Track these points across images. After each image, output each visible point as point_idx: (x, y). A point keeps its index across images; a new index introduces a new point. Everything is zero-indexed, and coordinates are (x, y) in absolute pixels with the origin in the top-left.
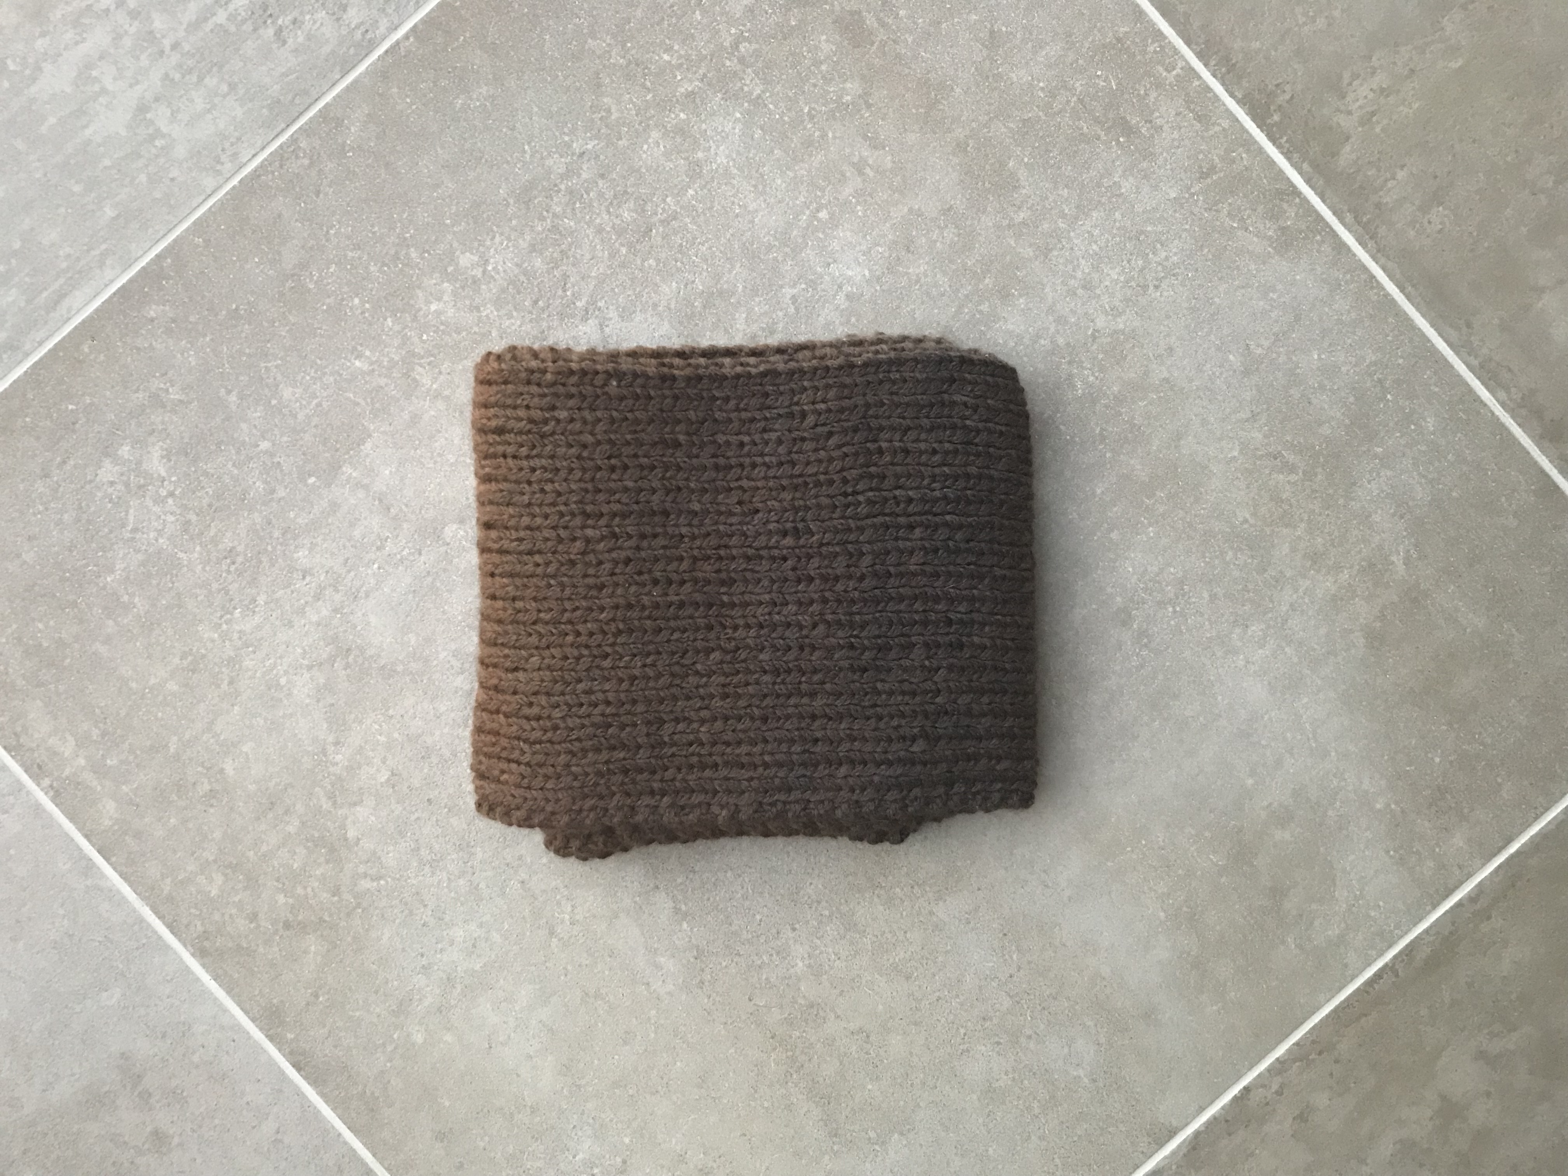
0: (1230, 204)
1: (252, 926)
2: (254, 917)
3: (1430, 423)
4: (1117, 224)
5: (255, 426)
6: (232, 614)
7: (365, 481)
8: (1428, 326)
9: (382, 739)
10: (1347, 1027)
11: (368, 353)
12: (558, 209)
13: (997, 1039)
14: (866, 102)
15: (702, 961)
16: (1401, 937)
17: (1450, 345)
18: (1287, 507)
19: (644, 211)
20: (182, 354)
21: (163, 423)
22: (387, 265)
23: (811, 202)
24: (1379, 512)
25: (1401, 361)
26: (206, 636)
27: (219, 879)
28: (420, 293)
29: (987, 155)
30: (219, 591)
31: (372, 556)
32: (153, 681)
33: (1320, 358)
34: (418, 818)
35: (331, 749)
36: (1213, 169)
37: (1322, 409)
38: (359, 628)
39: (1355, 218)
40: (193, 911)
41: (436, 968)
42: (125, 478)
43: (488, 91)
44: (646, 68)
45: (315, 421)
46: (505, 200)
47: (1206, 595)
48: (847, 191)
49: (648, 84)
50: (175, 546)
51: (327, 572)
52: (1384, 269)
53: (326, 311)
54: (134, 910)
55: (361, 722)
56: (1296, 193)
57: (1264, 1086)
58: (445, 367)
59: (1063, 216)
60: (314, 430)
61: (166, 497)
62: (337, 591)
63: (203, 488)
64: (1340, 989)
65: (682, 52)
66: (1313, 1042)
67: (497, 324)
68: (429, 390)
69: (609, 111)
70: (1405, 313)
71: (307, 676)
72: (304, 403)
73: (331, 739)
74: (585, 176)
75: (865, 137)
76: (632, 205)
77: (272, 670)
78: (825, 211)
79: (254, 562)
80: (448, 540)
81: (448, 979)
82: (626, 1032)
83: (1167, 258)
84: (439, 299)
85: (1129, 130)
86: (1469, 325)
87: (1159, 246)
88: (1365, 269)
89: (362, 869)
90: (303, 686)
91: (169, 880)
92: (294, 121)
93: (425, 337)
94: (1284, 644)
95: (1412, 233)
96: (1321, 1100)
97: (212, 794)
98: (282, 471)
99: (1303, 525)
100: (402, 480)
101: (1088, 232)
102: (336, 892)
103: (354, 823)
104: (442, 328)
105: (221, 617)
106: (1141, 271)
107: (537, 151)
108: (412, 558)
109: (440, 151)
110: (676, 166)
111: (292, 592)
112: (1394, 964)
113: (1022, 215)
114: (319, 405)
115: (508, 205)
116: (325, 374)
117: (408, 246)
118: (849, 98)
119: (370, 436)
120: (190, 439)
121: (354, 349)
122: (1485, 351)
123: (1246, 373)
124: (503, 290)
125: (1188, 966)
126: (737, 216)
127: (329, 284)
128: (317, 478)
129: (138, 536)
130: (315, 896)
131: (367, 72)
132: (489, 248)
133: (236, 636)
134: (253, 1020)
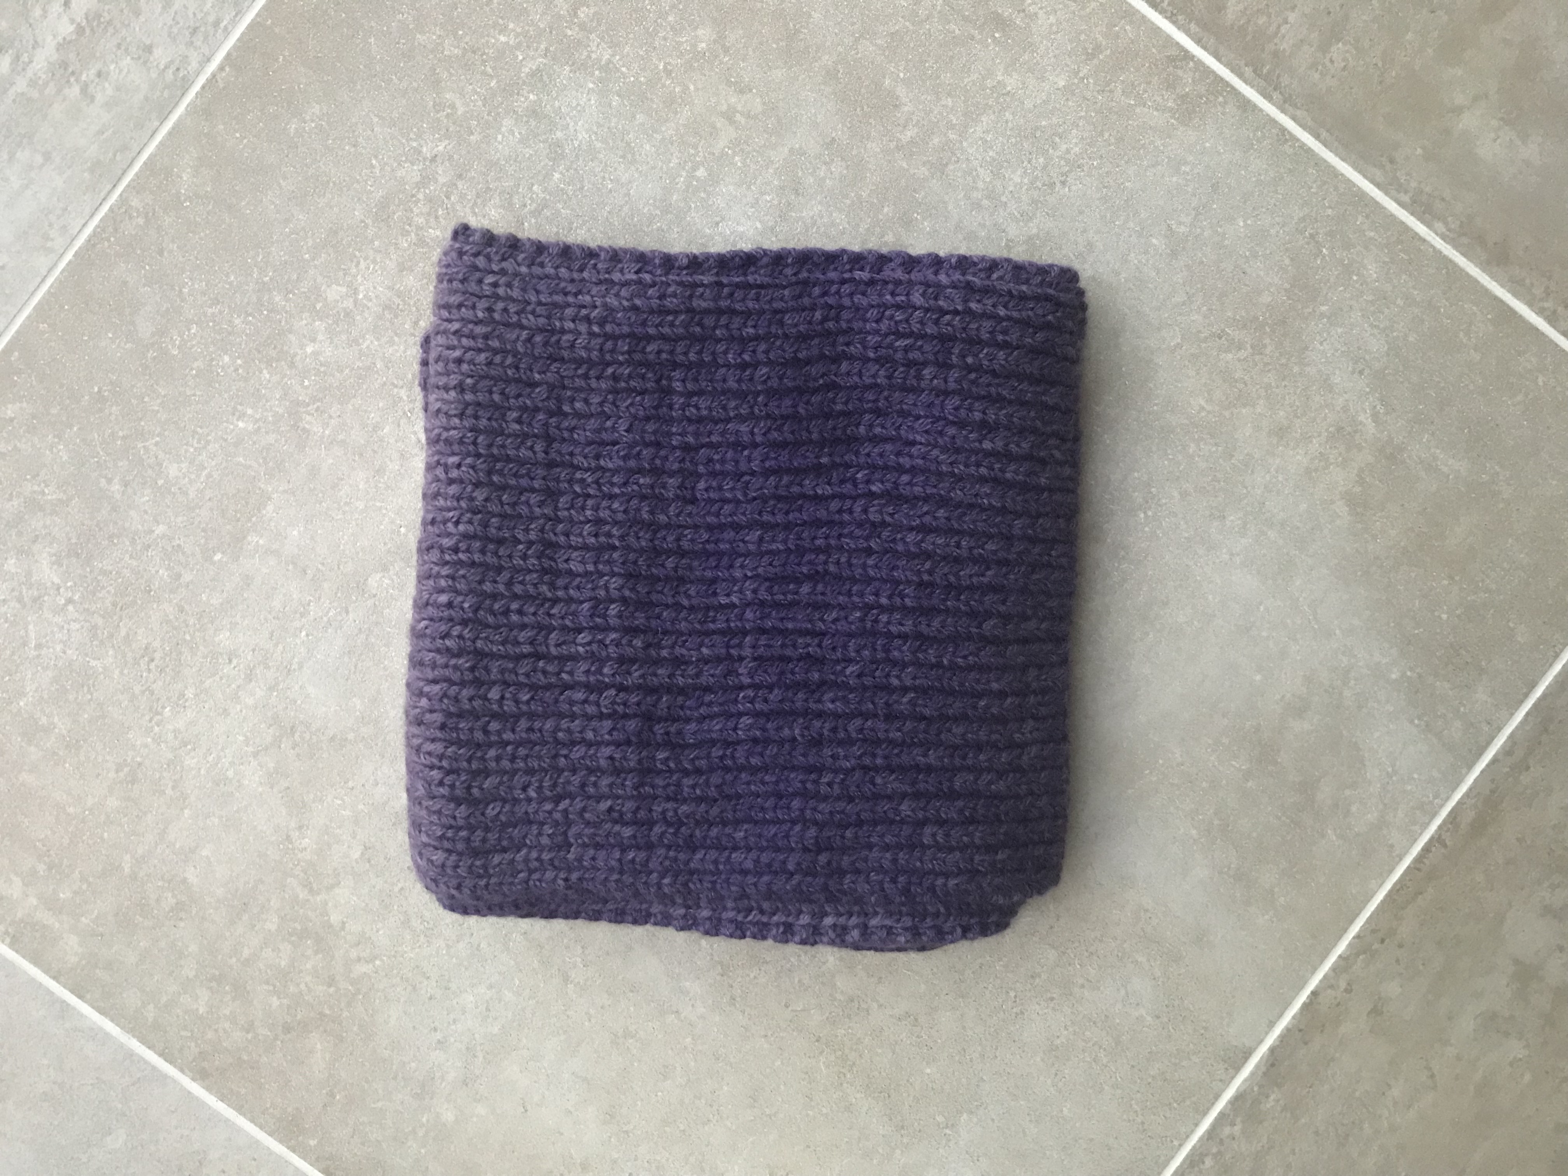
0: (1123, 82)
1: (250, 1036)
2: (249, 1027)
3: (1372, 270)
4: (1010, 124)
5: (146, 512)
6: (161, 714)
7: (274, 547)
8: (1350, 169)
9: (346, 813)
10: (1403, 908)
11: (250, 411)
12: (421, 220)
13: (1049, 995)
14: (723, 46)
15: (729, 977)
16: (1441, 806)
17: (1378, 185)
18: (1242, 386)
19: (511, 204)
20: (51, 450)
21: (45, 527)
22: (250, 315)
23: (685, 162)
24: (1337, 372)
25: (1329, 212)
26: (138, 743)
27: (204, 995)
28: (292, 337)
29: (860, 78)
30: (143, 692)
31: (297, 624)
32: (90, 801)
33: (1246, 225)
34: (402, 889)
35: (295, 835)
36: (1098, 48)
37: (1258, 276)
38: (299, 702)
39: (1255, 71)
40: (183, 1033)
41: (452, 1040)
42: (16, 593)
43: (321, 110)
44: (484, 54)
45: (208, 494)
46: (362, 221)
47: (1176, 494)
48: (722, 143)
49: (489, 70)
50: (86, 655)
51: (254, 650)
52: (1294, 118)
53: (197, 376)
54: (122, 1046)
55: (321, 801)
56: (1187, 56)
57: (1331, 987)
58: (335, 409)
59: (952, 127)
60: (209, 504)
61: (65, 605)
62: (267, 667)
63: (103, 588)
64: (1391, 871)
65: (519, 30)
66: (1373, 931)
67: (381, 355)
68: (322, 437)
69: (453, 106)
70: (1325, 161)
71: (254, 763)
72: (193, 477)
73: (293, 825)
74: (442, 180)
75: (729, 83)
76: (497, 200)
77: (217, 764)
78: (702, 169)
79: (174, 655)
80: (374, 592)
81: (468, 1049)
82: (664, 1066)
83: (1068, 151)
84: (314, 340)
85: (1001, 22)
86: (1392, 161)
87: (1057, 139)
88: (1273, 122)
89: (354, 954)
90: (253, 774)
91: (152, 1006)
92: (120, 179)
93: (306, 383)
94: (1265, 529)
95: (1317, 76)
96: (1392, 988)
97: (179, 907)
98: (184, 553)
99: (1261, 402)
100: (312, 538)
101: (981, 139)
102: (331, 982)
103: (336, 907)
104: (322, 369)
105: (150, 721)
106: (1045, 168)
107: (386, 164)
108: (339, 618)
109: (283, 184)
110: (536, 151)
111: (221, 678)
112: (1440, 836)
113: (909, 134)
114: (209, 476)
115: (366, 226)
116: (208, 442)
117: (269, 290)
118: (704, 45)
119: (269, 499)
120: (78, 539)
121: (235, 409)
122: (1414, 184)
123: (1174, 254)
124: (380, 317)
125: (1232, 880)
126: (611, 191)
127: (193, 346)
128: (223, 553)
129: (44, 651)
130: (310, 990)
131: (188, 112)
132: (355, 276)
133: (170, 736)
134: (270, 1134)
